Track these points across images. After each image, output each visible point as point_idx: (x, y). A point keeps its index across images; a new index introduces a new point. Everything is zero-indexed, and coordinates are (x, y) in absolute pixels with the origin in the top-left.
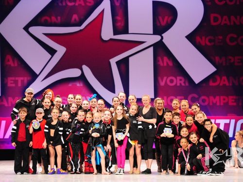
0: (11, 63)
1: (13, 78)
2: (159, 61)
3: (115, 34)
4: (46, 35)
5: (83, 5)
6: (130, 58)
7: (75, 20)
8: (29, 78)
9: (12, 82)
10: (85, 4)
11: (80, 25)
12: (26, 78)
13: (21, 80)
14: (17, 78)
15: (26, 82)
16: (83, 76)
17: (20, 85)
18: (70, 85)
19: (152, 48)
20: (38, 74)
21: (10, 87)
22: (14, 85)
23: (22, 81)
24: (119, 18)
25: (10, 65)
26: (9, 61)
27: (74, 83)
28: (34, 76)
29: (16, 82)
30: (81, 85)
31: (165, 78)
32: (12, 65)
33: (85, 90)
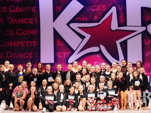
0: (60, 44)
1: (61, 53)
2: (145, 42)
3: (119, 27)
4: (79, 28)
5: (100, 10)
6: (128, 41)
7: (96, 19)
8: (70, 53)
9: (60, 55)
10: (101, 9)
11: (99, 22)
12: (68, 53)
14: (63, 53)
15: (68, 54)
17: (64, 56)
18: (93, 56)
19: (141, 35)
20: (75, 50)
21: (60, 58)
22: (61, 57)
23: (66, 54)
24: (121, 17)
25: (59, 45)
26: (58, 43)
27: (96, 55)
28: (72, 52)
30: (100, 56)
31: (149, 52)
32: (60, 45)
33: (101, 59)
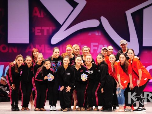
13: (47, 29)
16: (101, 26)
29: (42, 31)
